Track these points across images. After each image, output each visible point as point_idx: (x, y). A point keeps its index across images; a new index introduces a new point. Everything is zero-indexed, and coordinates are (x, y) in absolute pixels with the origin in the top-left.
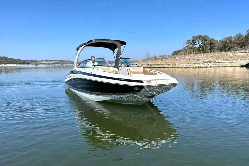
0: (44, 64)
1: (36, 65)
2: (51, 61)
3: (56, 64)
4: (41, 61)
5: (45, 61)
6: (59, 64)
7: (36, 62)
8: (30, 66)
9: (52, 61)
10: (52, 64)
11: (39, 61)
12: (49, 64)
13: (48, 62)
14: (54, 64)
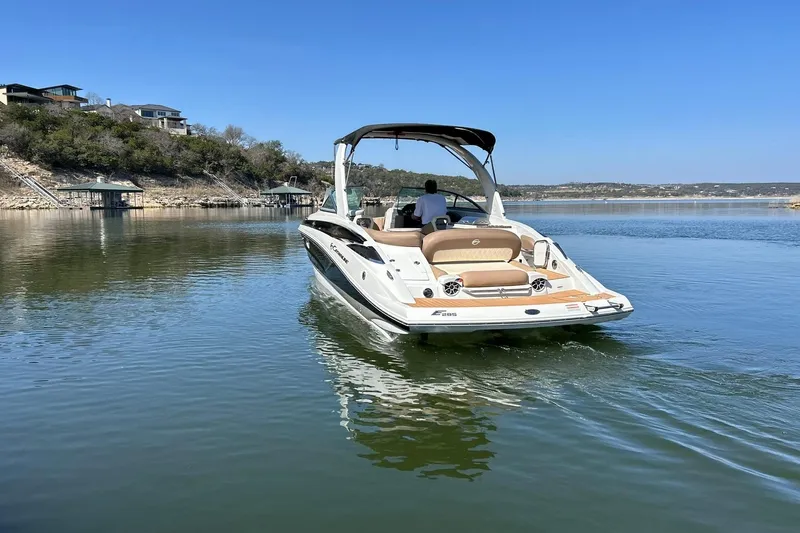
0: (562, 195)
1: (537, 197)
2: (584, 186)
3: (599, 194)
4: (554, 187)
5: (566, 185)
6: (609, 194)
7: (539, 190)
8: (521, 201)
9: (586, 185)
10: (585, 195)
11: (547, 187)
12: (577, 195)
13: (575, 190)
14: (590, 195)
